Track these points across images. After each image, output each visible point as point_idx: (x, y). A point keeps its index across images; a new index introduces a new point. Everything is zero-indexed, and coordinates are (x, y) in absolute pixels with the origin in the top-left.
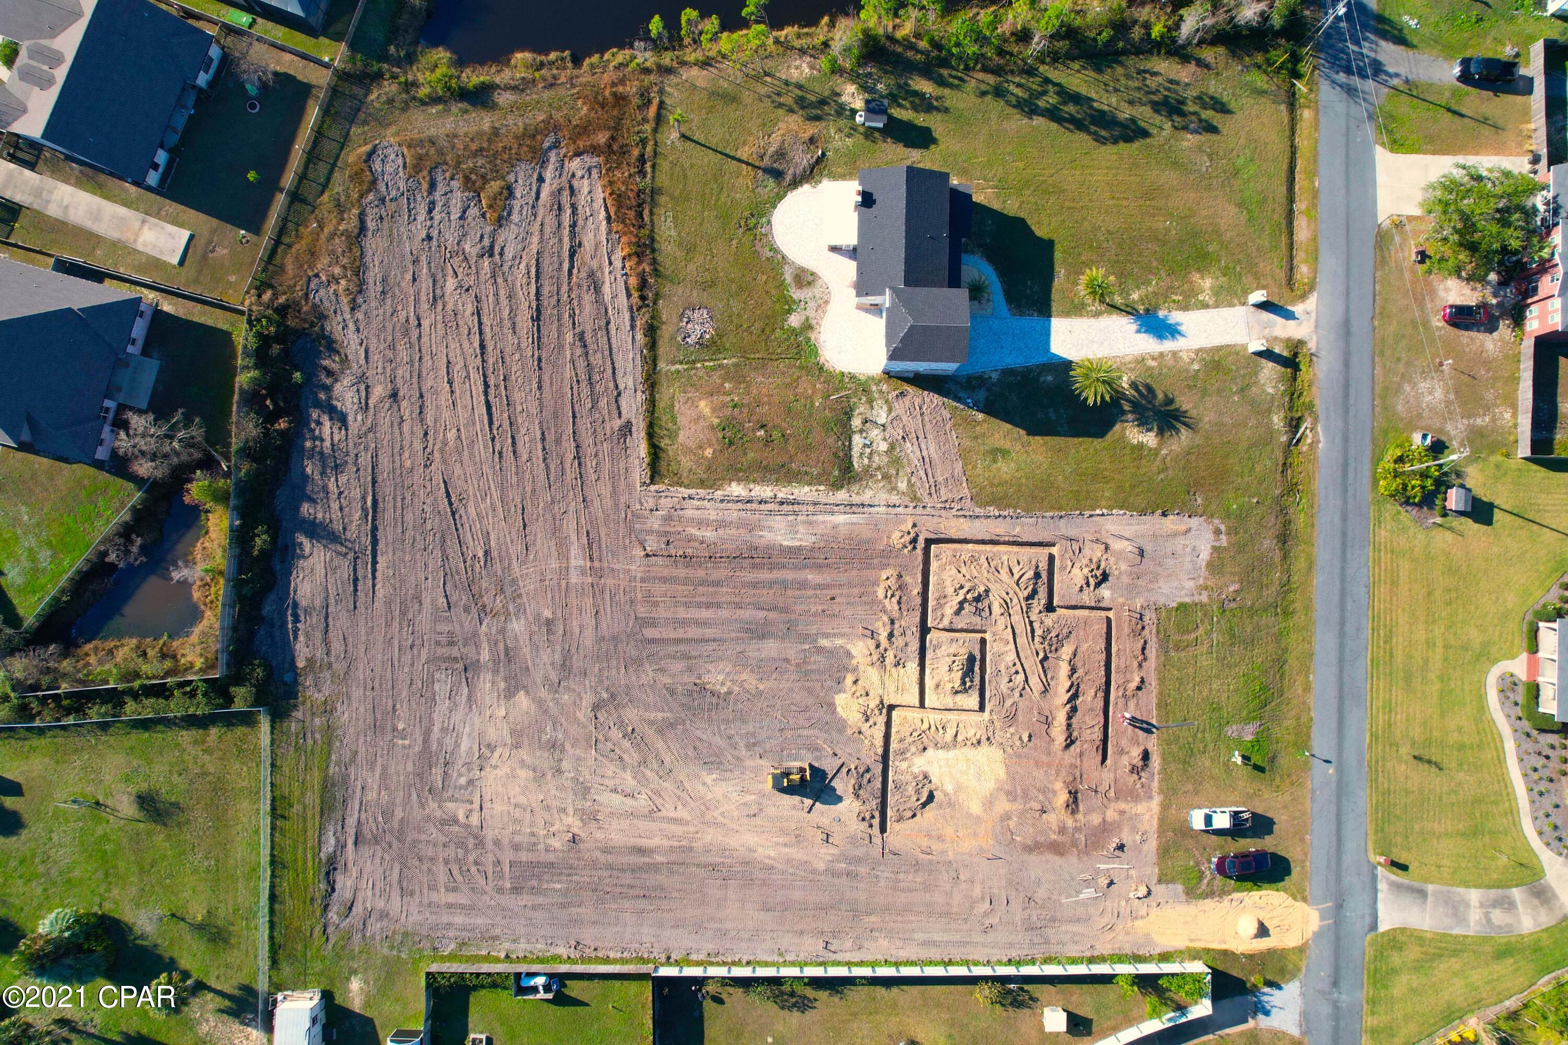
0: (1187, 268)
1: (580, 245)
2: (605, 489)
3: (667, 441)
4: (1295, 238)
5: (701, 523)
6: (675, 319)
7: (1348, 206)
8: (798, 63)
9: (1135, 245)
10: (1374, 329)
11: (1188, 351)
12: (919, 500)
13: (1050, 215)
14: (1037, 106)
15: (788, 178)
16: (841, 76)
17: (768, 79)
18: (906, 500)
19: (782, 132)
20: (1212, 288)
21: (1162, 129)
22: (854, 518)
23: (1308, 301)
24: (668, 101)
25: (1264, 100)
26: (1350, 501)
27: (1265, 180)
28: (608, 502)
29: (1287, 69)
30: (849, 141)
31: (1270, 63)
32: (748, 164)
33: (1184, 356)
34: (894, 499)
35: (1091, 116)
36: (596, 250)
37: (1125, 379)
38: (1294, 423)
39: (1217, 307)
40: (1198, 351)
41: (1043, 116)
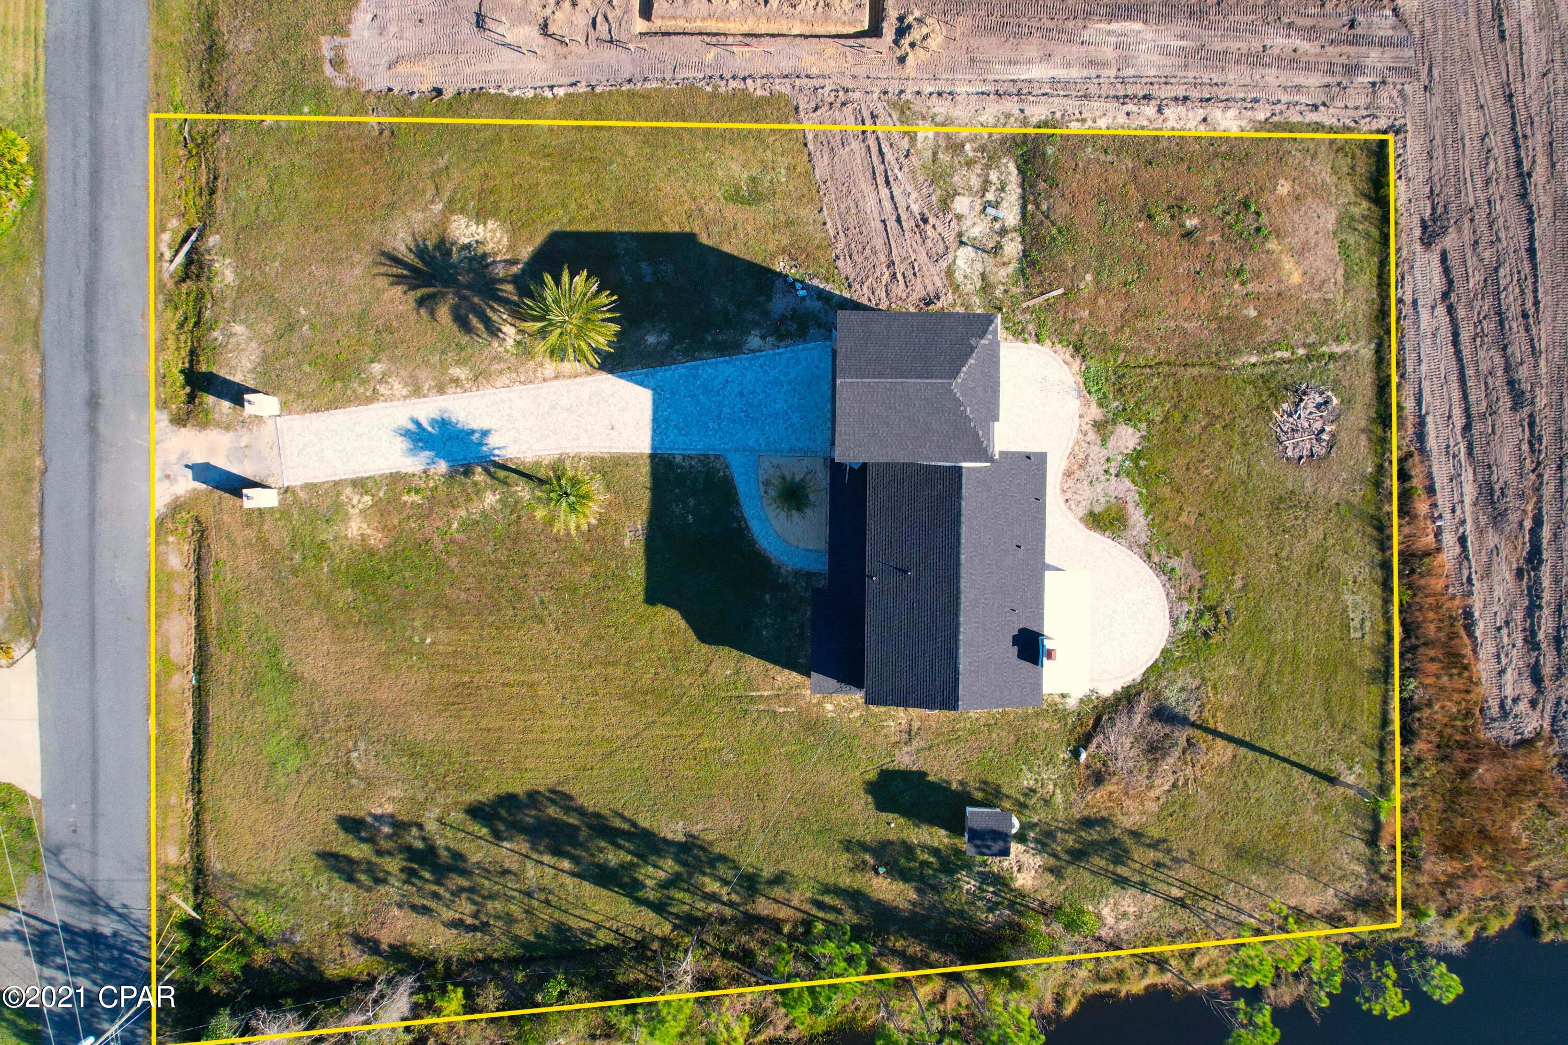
0: (394, 556)
1: (1519, 573)
2: (1470, 119)
3: (1356, 211)
4: (193, 621)
5: (1293, 61)
6: (1344, 437)
7: (93, 681)
8: (1123, 925)
9: (490, 597)
10: (42, 451)
11: (391, 398)
12: (894, 105)
13: (652, 649)
14: (677, 860)
15: (1142, 706)
16: (1042, 903)
17: (1176, 892)
18: (918, 106)
19: (1153, 794)
20: (347, 518)
21: (439, 820)
22: (1013, 73)
23: (168, 499)
24: (1360, 847)
25: (252, 879)
26: (84, 125)
27: (249, 728)
28: (1464, 95)
29: (208, 936)
30: (1028, 781)
31: (242, 948)
32: (1215, 733)
33: (398, 387)
34: (940, 108)
35: (576, 844)
36: (1489, 565)
37: (510, 342)
38: (193, 268)
39: (336, 483)
40: (374, 397)
41: (665, 840)
